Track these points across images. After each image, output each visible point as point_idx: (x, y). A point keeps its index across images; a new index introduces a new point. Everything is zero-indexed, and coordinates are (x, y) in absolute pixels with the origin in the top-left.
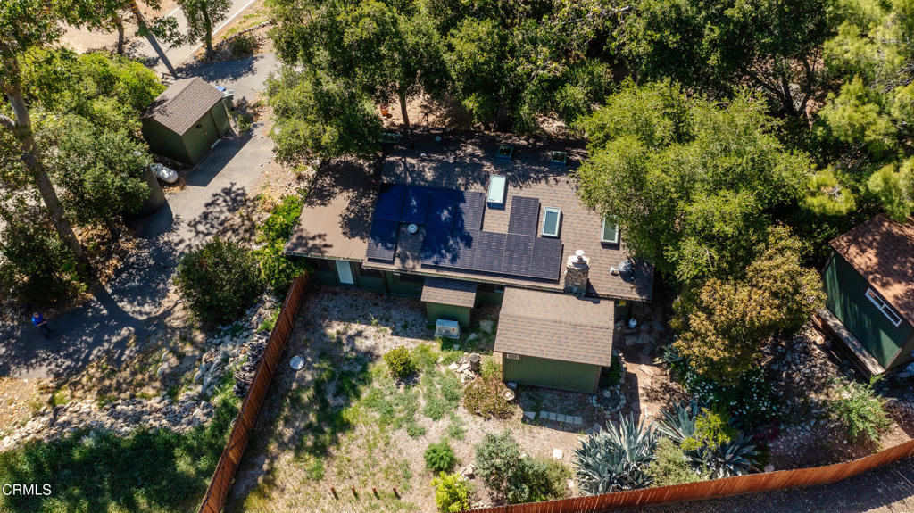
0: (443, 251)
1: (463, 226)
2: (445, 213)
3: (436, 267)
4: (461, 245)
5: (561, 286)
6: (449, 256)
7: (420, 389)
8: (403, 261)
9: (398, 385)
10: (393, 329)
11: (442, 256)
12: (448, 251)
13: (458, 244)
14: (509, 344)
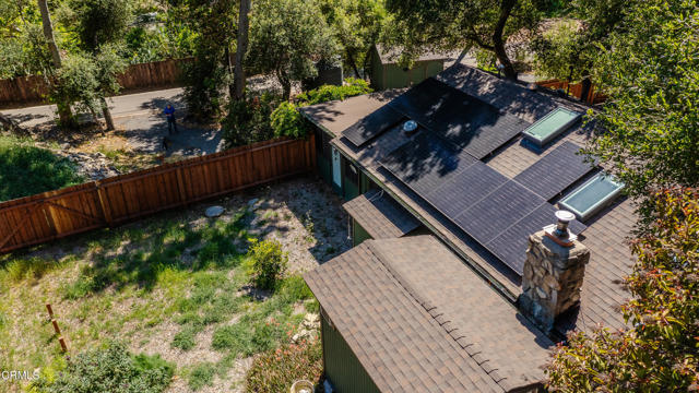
0: (410, 165)
1: (460, 151)
2: (457, 129)
3: (390, 176)
4: (436, 169)
5: (517, 291)
6: (409, 173)
7: (252, 308)
8: (364, 157)
9: (245, 288)
10: (318, 245)
11: (403, 168)
12: (415, 168)
13: (432, 165)
14: (328, 282)
